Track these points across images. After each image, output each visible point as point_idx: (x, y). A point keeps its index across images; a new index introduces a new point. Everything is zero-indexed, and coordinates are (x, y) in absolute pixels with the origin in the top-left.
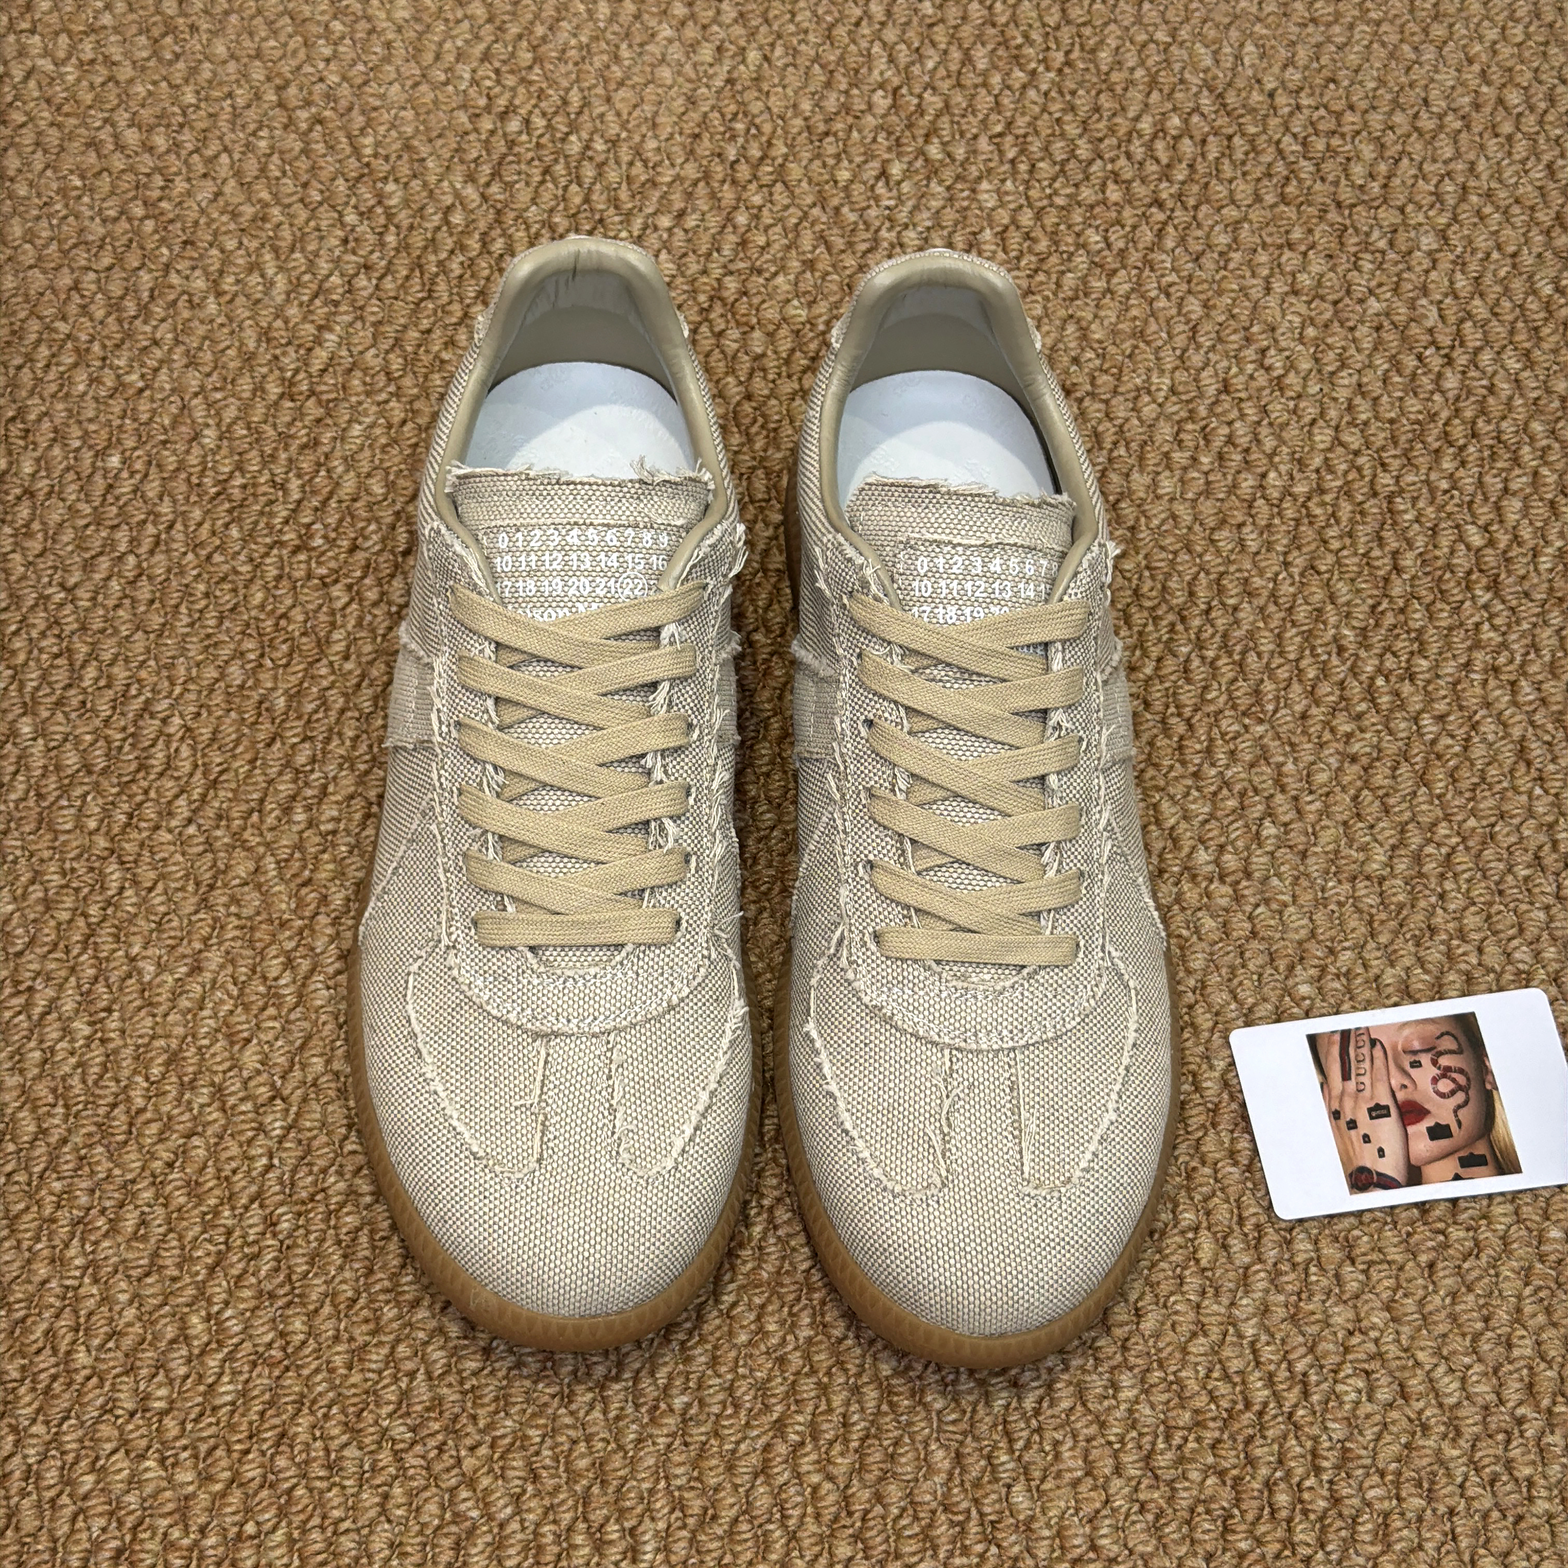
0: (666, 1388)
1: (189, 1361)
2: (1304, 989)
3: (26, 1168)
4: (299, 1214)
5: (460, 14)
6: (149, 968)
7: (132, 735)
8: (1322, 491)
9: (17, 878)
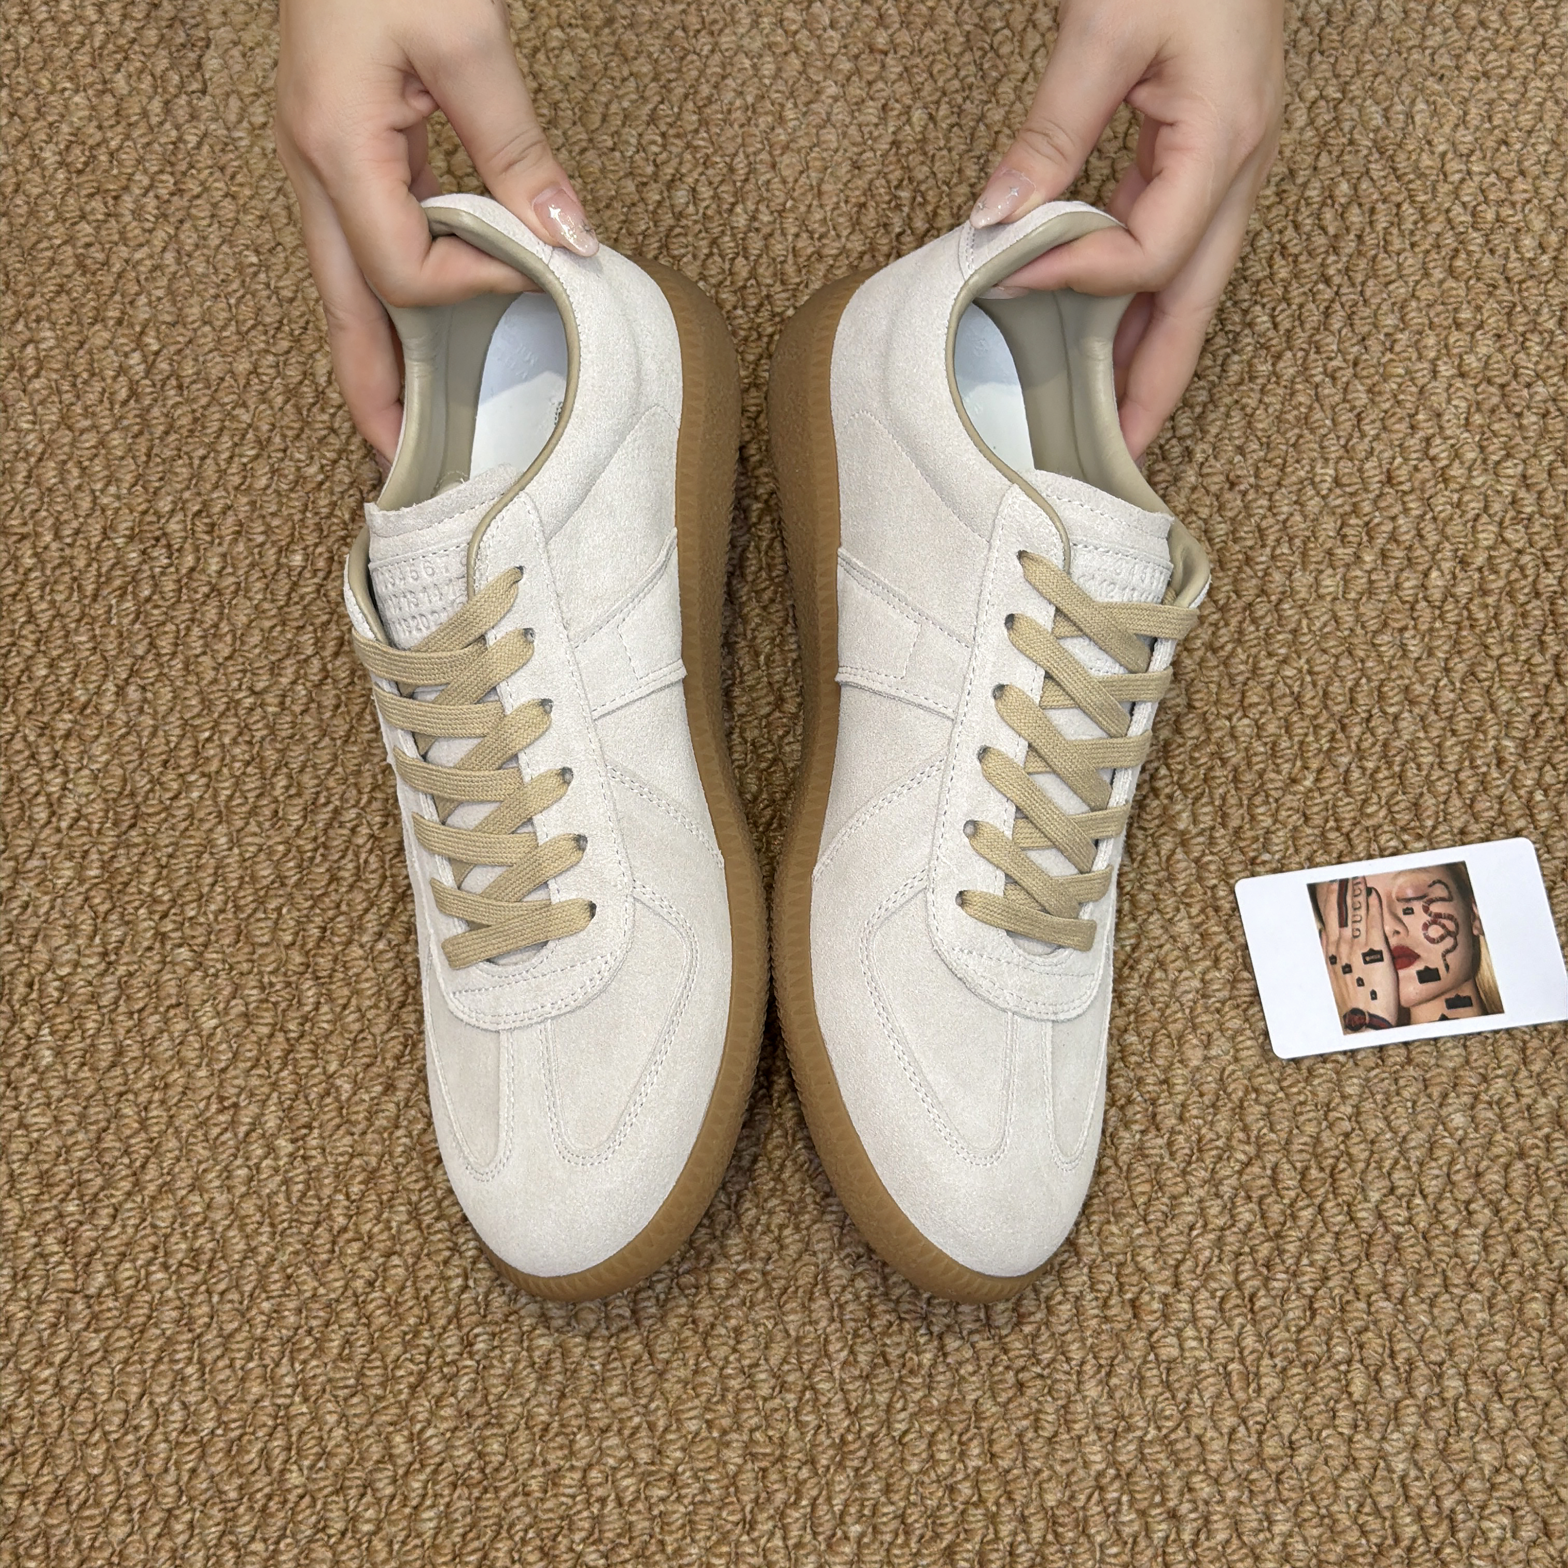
0: (843, 1514)
1: (394, 1481)
2: (1458, 1120)
3: (237, 1286)
4: (494, 1335)
5: (626, 73)
6: (346, 1089)
7: (325, 846)
8: (1485, 593)
9: (219, 992)
